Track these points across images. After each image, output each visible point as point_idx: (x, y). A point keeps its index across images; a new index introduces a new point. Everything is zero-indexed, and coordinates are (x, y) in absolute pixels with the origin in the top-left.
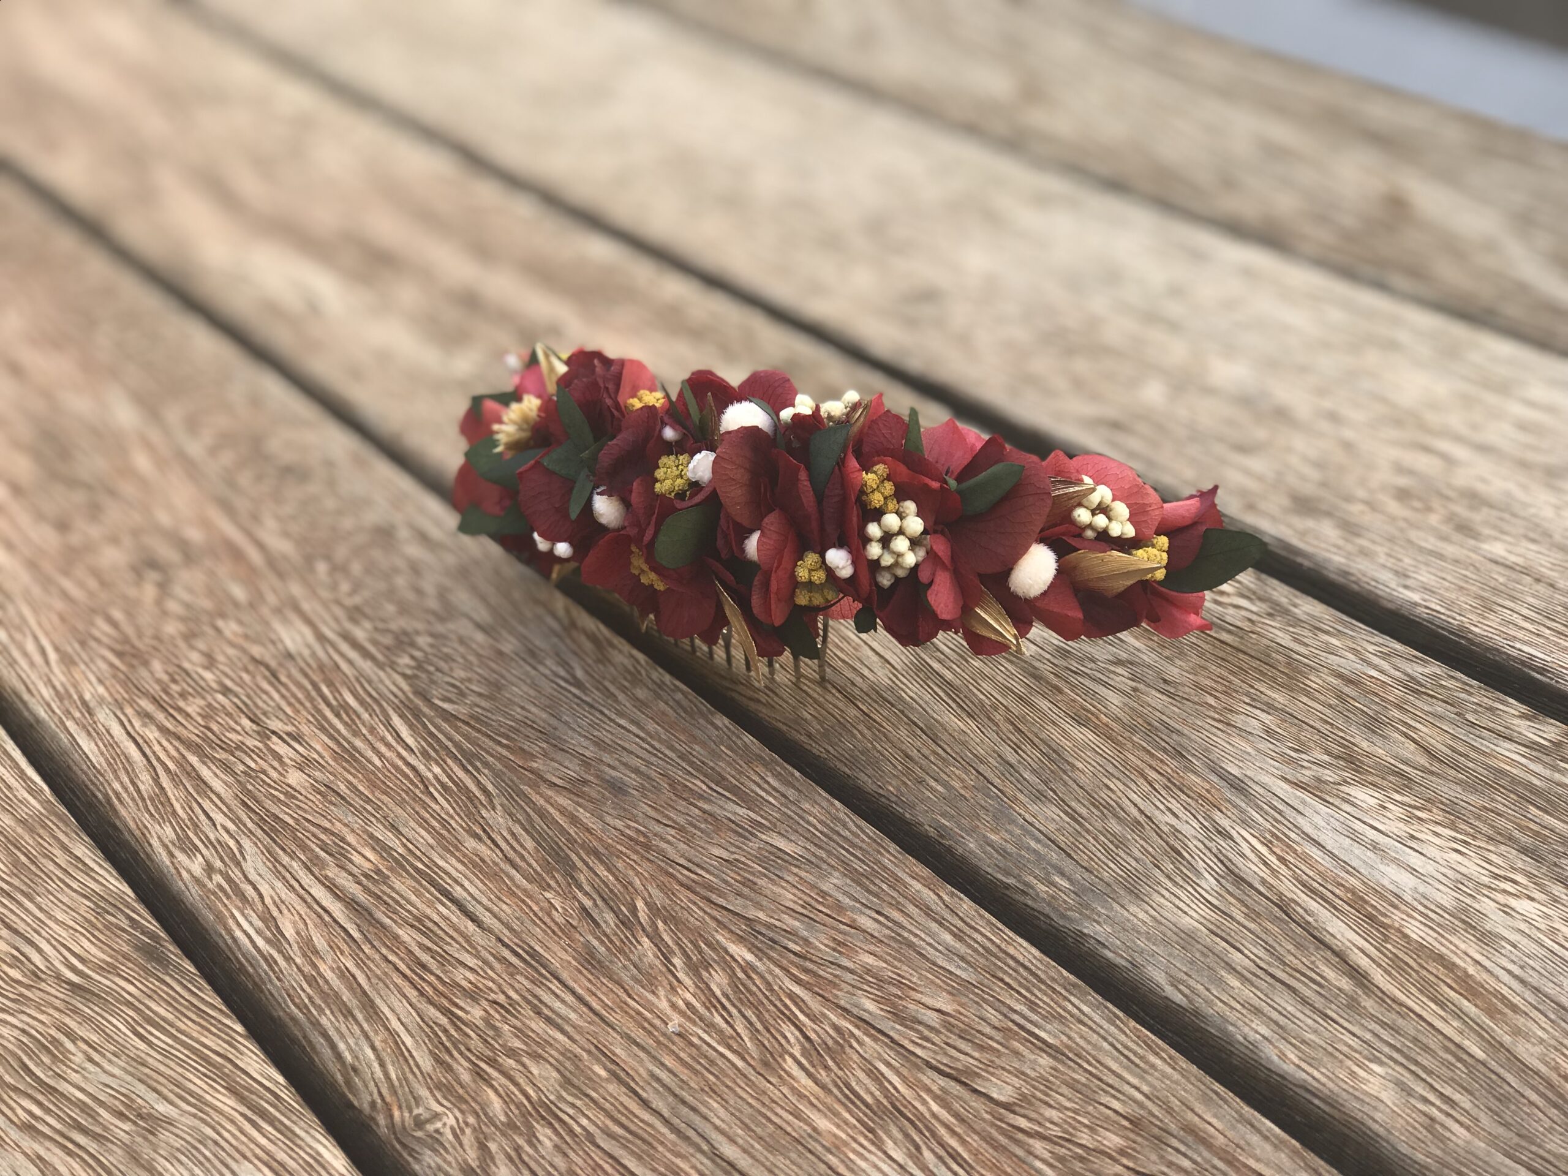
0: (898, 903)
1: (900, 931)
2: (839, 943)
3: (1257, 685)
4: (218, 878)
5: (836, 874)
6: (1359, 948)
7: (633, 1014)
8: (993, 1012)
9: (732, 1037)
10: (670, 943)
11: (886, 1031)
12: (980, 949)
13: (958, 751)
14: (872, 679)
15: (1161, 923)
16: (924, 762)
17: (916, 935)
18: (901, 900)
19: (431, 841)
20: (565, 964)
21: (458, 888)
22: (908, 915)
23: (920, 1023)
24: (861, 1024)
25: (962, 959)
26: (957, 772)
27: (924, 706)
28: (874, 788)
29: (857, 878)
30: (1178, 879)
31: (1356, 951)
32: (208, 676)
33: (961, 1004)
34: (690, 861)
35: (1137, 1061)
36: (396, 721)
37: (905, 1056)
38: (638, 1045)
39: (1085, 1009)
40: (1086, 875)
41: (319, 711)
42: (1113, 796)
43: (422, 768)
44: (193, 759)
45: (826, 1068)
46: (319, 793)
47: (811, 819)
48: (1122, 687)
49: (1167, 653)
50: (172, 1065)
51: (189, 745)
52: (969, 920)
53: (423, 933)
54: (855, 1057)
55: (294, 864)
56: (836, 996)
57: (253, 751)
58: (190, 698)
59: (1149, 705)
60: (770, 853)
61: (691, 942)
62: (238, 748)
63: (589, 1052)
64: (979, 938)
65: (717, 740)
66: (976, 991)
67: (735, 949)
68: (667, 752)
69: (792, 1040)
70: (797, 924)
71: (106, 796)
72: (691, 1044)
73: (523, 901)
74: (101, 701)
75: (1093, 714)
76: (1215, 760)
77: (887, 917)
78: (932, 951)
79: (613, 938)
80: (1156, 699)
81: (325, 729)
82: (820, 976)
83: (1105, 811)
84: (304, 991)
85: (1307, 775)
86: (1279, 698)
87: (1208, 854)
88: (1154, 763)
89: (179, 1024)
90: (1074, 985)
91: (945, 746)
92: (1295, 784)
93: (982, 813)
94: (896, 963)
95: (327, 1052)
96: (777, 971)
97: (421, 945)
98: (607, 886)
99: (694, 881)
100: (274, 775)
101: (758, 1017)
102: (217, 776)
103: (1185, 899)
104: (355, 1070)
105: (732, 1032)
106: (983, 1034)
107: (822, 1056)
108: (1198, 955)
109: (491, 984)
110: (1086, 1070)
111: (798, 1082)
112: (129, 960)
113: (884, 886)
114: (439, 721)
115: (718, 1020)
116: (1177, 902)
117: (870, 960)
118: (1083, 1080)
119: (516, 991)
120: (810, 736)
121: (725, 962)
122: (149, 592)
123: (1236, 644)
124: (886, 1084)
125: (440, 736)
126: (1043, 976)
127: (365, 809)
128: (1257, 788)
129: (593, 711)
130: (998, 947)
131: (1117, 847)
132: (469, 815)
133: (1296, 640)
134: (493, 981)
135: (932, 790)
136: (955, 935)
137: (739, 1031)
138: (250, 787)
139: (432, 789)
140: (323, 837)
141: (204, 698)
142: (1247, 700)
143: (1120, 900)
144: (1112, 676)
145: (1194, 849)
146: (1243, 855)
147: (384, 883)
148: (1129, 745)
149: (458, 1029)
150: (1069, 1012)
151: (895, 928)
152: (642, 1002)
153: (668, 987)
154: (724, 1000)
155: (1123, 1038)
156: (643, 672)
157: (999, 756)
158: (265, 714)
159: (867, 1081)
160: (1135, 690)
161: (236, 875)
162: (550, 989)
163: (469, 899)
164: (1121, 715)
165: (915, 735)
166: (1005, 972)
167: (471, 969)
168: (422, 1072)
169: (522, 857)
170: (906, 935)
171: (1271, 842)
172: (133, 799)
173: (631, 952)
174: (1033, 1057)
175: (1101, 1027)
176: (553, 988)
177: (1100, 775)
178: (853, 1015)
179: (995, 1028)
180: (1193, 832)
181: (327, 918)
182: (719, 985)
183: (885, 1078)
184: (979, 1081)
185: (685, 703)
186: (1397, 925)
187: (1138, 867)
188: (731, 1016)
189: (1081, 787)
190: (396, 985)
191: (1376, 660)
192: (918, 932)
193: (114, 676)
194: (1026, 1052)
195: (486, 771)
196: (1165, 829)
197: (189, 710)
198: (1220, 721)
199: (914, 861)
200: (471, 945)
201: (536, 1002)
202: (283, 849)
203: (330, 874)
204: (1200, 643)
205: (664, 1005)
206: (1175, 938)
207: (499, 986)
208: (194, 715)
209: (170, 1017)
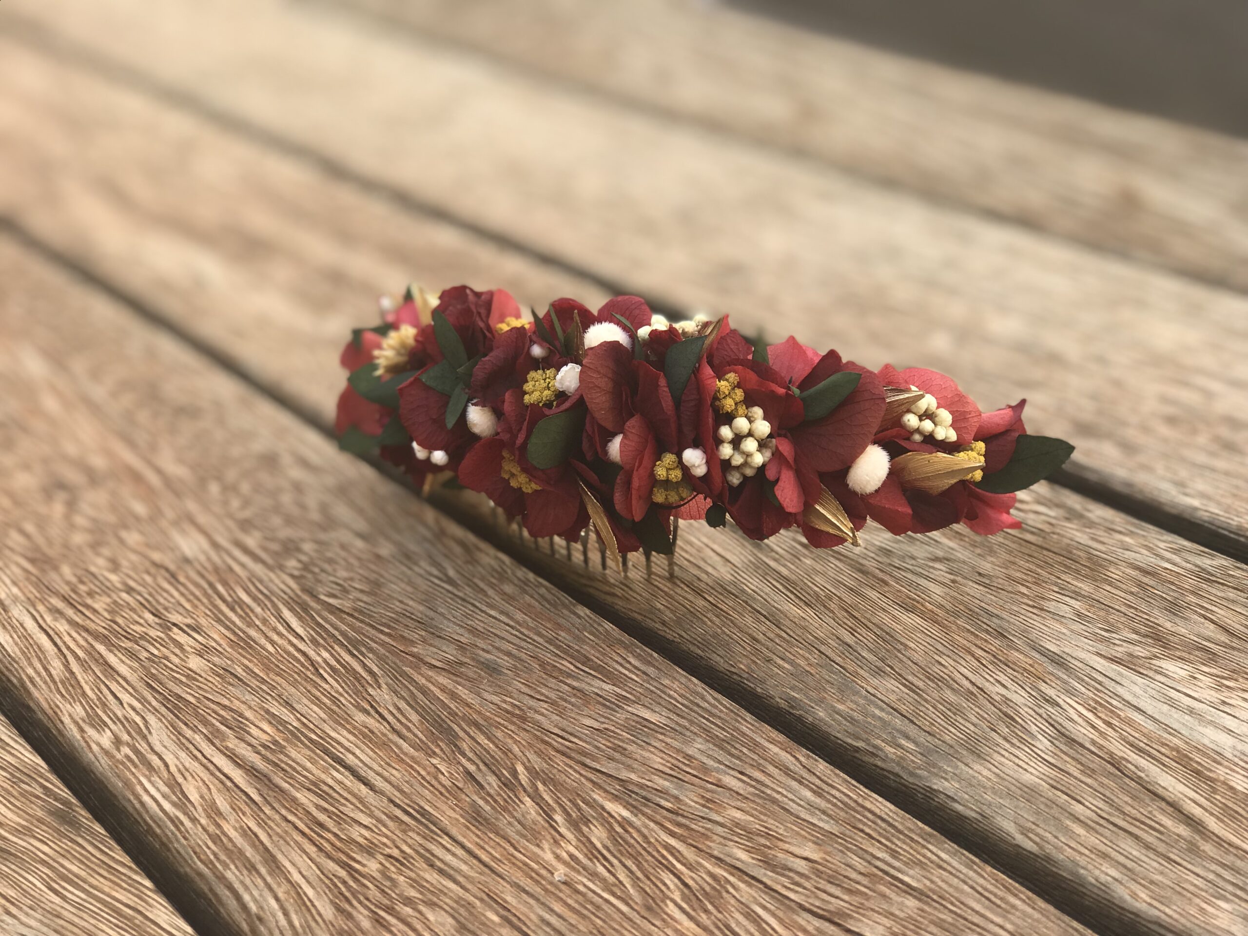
0: (760, 764)
1: (763, 789)
2: (708, 800)
3: (1063, 577)
4: (126, 750)
5: (699, 740)
6: (1190, 799)
7: (521, 865)
8: (857, 859)
9: (614, 885)
10: (550, 801)
11: (759, 877)
12: (839, 804)
13: (800, 634)
14: (716, 575)
15: (1004, 779)
16: (770, 644)
17: (779, 793)
18: (762, 761)
19: (323, 715)
20: (454, 822)
21: (350, 756)
22: (770, 775)
23: (790, 870)
24: (735, 871)
25: (824, 812)
26: (801, 652)
27: (765, 596)
28: (726, 666)
29: (720, 744)
30: (1015, 741)
31: (1189, 802)
32: (113, 578)
33: (826, 853)
34: (563, 730)
35: (998, 902)
36: (287, 614)
37: (779, 900)
38: (527, 893)
39: (943, 855)
40: (929, 738)
41: (216, 606)
42: (945, 671)
43: (312, 653)
44: (101, 648)
45: (706, 911)
46: (219, 675)
47: (672, 693)
48: (941, 579)
49: (978, 551)
50: (85, 916)
51: (97, 636)
52: (825, 779)
53: (320, 796)
54: (733, 901)
55: (197, 737)
56: (710, 847)
57: (155, 640)
58: (97, 596)
59: (968, 594)
60: (637, 722)
61: (570, 801)
62: (142, 638)
63: (481, 900)
64: (837, 794)
65: (580, 627)
66: (840, 840)
67: (610, 806)
68: (536, 638)
69: (672, 887)
70: (667, 784)
71: (20, 680)
72: (577, 892)
73: (411, 767)
74: (15, 599)
75: (918, 602)
76: (1034, 639)
77: (750, 777)
78: (794, 806)
79: (498, 798)
80: (973, 589)
81: (222, 621)
82: (692, 829)
83: (940, 683)
84: (209, 848)
85: (1120, 651)
86: (1085, 587)
87: (1040, 719)
88: (978, 643)
89: (91, 880)
90: (931, 835)
91: (788, 631)
92: (1110, 659)
93: (827, 687)
94: (762, 817)
95: (232, 903)
96: (652, 825)
97: (317, 807)
98: (489, 753)
99: (568, 748)
100: (176, 660)
101: (638, 866)
102: (123, 662)
103: (1024, 758)
104: (260, 919)
105: (614, 880)
106: (850, 879)
107: (700, 900)
108: (1042, 807)
109: (385, 840)
110: (951, 911)
111: (680, 924)
112: (43, 824)
113: (745, 750)
114: (326, 614)
115: (600, 869)
116: (1017, 761)
117: (738, 815)
118: (950, 920)
119: (410, 846)
120: (664, 623)
121: (603, 818)
122: (58, 509)
123: (1040, 543)
124: (765, 926)
125: (327, 626)
126: (900, 827)
127: (261, 688)
128: (1076, 663)
129: (465, 604)
130: (856, 802)
131: (955, 714)
132: (357, 693)
133: (1093, 539)
134: (387, 837)
135: (779, 667)
136: (814, 792)
137: (621, 879)
138: (154, 671)
139: (322, 671)
140: (222, 712)
141: (109, 596)
142: (1056, 589)
143: (964, 760)
144: (931, 570)
145: (1025, 715)
146: (1071, 720)
147: (282, 752)
148: (954, 627)
149: (356, 880)
150: (929, 859)
151: (759, 786)
152: (528, 854)
153: (552, 841)
154: (605, 852)
155: (981, 881)
156: (509, 571)
157: (838, 638)
158: (166, 609)
159: (745, 922)
160: (953, 581)
161: (143, 747)
162: (440, 844)
163: (361, 765)
164: (944, 602)
165: (759, 621)
166: (865, 824)
167: (366, 827)
168: (324, 921)
169: (409, 729)
170: (769, 792)
171: (1095, 709)
172: (45, 682)
173: (515, 810)
174: (900, 899)
175: (960, 872)
176: (444, 843)
177: (931, 653)
178: (727, 864)
179: (861, 873)
180: (1023, 700)
181: (229, 784)
182: (599, 839)
183: (762, 920)
184: (852, 922)
185: (549, 596)
186: (1222, 778)
187: (977, 731)
188: (612, 866)
189: (915, 664)
190: (296, 842)
191: (1168, 555)
192: (780, 790)
193: (28, 579)
194: (893, 895)
195: (371, 655)
196: (997, 698)
197: (96, 606)
198: (1034, 607)
199: (769, 728)
200: (364, 805)
201: (428, 855)
202: (186, 724)
203: (230, 745)
204: (1006, 542)
205: (548, 856)
206: (1019, 792)
207: (393, 841)
208: (101, 610)
209: (83, 874)
